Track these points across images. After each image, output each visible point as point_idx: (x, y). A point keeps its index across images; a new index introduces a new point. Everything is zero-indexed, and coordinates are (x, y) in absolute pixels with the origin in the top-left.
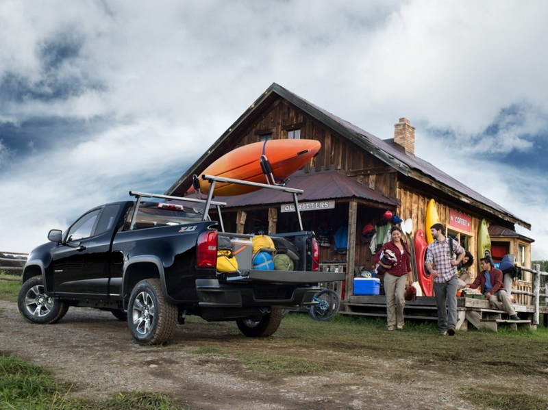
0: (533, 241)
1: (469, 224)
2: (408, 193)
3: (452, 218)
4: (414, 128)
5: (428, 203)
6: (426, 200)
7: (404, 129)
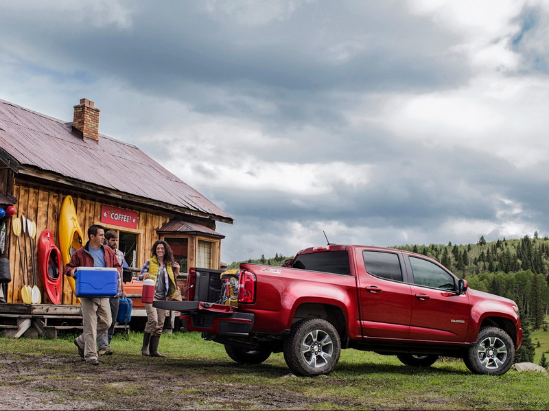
0: (223, 237)
1: (134, 220)
2: (32, 190)
3: (105, 215)
4: (97, 111)
5: (64, 199)
6: (61, 196)
7: (83, 112)
